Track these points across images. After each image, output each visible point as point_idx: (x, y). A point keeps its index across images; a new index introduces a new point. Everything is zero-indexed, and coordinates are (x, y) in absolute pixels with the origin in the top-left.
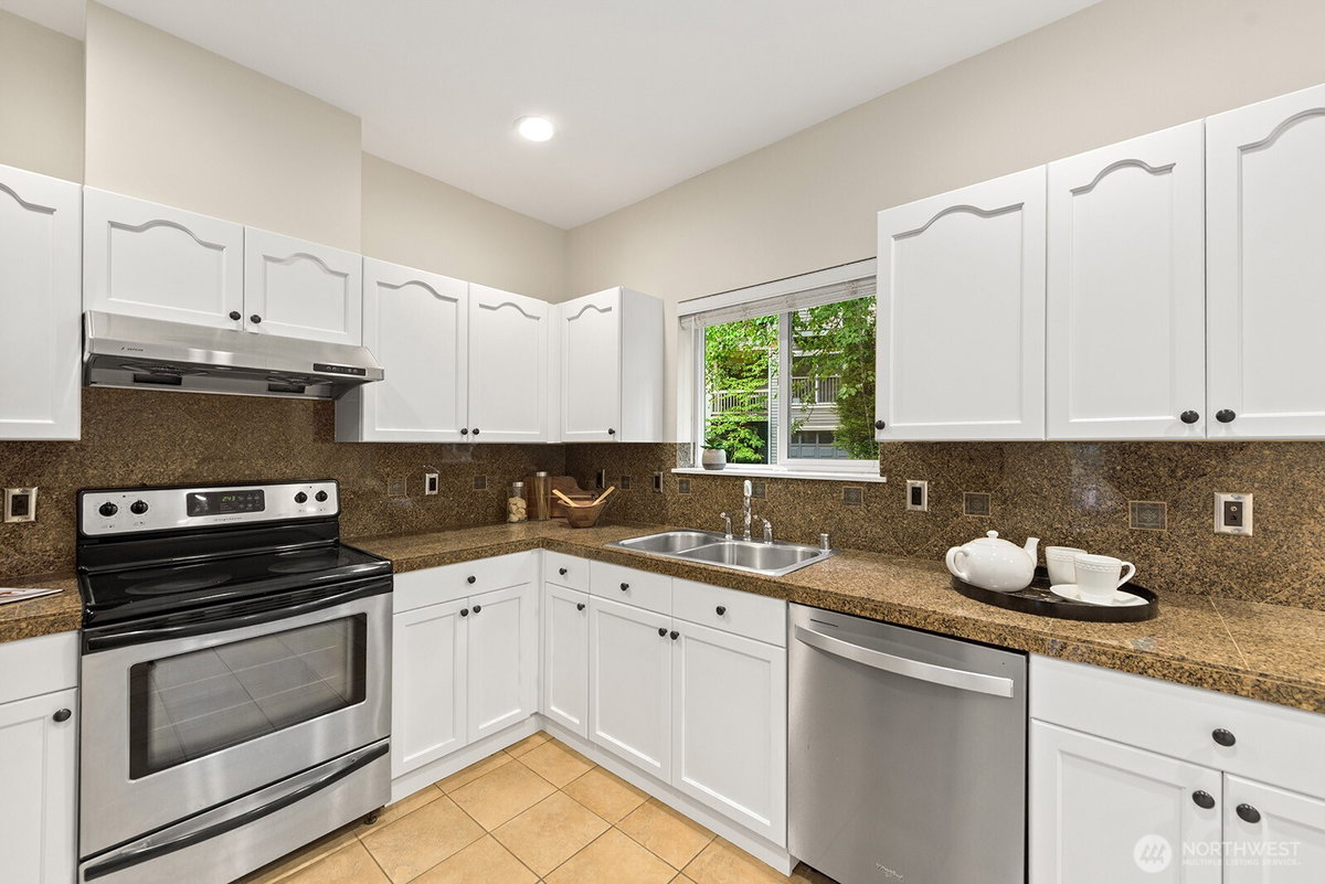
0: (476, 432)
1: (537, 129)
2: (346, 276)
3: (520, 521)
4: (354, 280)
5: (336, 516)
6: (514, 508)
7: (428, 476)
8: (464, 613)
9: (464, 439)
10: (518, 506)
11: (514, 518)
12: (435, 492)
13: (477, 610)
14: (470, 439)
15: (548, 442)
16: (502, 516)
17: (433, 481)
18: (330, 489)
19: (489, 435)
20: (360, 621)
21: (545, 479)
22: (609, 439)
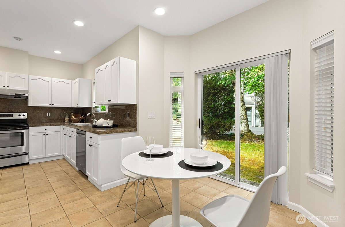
0: (53, 105)
1: (58, 52)
2: (25, 79)
3: (67, 122)
4: (27, 80)
5: (27, 119)
6: (66, 119)
7: (48, 113)
8: (44, 135)
9: (51, 106)
10: (67, 119)
11: (66, 121)
12: (49, 116)
13: (47, 134)
14: (52, 106)
15: (72, 107)
16: (64, 121)
17: (49, 114)
18: (26, 114)
19: (56, 105)
20: (22, 133)
21: (73, 114)
22: (77, 106)
